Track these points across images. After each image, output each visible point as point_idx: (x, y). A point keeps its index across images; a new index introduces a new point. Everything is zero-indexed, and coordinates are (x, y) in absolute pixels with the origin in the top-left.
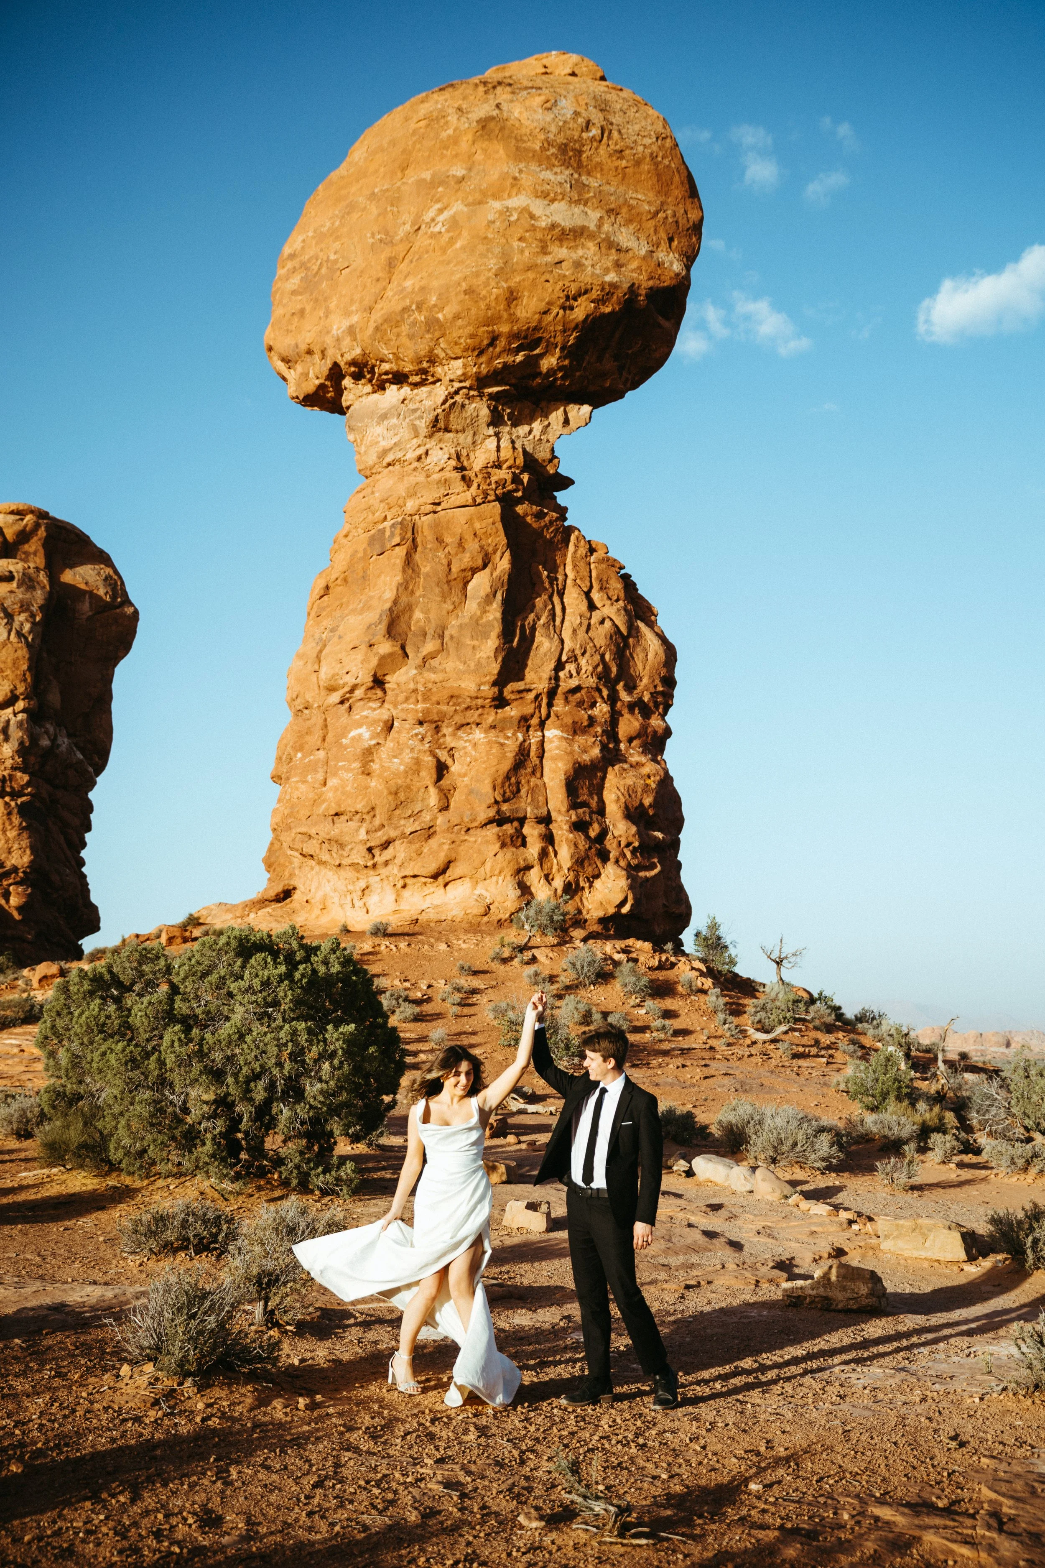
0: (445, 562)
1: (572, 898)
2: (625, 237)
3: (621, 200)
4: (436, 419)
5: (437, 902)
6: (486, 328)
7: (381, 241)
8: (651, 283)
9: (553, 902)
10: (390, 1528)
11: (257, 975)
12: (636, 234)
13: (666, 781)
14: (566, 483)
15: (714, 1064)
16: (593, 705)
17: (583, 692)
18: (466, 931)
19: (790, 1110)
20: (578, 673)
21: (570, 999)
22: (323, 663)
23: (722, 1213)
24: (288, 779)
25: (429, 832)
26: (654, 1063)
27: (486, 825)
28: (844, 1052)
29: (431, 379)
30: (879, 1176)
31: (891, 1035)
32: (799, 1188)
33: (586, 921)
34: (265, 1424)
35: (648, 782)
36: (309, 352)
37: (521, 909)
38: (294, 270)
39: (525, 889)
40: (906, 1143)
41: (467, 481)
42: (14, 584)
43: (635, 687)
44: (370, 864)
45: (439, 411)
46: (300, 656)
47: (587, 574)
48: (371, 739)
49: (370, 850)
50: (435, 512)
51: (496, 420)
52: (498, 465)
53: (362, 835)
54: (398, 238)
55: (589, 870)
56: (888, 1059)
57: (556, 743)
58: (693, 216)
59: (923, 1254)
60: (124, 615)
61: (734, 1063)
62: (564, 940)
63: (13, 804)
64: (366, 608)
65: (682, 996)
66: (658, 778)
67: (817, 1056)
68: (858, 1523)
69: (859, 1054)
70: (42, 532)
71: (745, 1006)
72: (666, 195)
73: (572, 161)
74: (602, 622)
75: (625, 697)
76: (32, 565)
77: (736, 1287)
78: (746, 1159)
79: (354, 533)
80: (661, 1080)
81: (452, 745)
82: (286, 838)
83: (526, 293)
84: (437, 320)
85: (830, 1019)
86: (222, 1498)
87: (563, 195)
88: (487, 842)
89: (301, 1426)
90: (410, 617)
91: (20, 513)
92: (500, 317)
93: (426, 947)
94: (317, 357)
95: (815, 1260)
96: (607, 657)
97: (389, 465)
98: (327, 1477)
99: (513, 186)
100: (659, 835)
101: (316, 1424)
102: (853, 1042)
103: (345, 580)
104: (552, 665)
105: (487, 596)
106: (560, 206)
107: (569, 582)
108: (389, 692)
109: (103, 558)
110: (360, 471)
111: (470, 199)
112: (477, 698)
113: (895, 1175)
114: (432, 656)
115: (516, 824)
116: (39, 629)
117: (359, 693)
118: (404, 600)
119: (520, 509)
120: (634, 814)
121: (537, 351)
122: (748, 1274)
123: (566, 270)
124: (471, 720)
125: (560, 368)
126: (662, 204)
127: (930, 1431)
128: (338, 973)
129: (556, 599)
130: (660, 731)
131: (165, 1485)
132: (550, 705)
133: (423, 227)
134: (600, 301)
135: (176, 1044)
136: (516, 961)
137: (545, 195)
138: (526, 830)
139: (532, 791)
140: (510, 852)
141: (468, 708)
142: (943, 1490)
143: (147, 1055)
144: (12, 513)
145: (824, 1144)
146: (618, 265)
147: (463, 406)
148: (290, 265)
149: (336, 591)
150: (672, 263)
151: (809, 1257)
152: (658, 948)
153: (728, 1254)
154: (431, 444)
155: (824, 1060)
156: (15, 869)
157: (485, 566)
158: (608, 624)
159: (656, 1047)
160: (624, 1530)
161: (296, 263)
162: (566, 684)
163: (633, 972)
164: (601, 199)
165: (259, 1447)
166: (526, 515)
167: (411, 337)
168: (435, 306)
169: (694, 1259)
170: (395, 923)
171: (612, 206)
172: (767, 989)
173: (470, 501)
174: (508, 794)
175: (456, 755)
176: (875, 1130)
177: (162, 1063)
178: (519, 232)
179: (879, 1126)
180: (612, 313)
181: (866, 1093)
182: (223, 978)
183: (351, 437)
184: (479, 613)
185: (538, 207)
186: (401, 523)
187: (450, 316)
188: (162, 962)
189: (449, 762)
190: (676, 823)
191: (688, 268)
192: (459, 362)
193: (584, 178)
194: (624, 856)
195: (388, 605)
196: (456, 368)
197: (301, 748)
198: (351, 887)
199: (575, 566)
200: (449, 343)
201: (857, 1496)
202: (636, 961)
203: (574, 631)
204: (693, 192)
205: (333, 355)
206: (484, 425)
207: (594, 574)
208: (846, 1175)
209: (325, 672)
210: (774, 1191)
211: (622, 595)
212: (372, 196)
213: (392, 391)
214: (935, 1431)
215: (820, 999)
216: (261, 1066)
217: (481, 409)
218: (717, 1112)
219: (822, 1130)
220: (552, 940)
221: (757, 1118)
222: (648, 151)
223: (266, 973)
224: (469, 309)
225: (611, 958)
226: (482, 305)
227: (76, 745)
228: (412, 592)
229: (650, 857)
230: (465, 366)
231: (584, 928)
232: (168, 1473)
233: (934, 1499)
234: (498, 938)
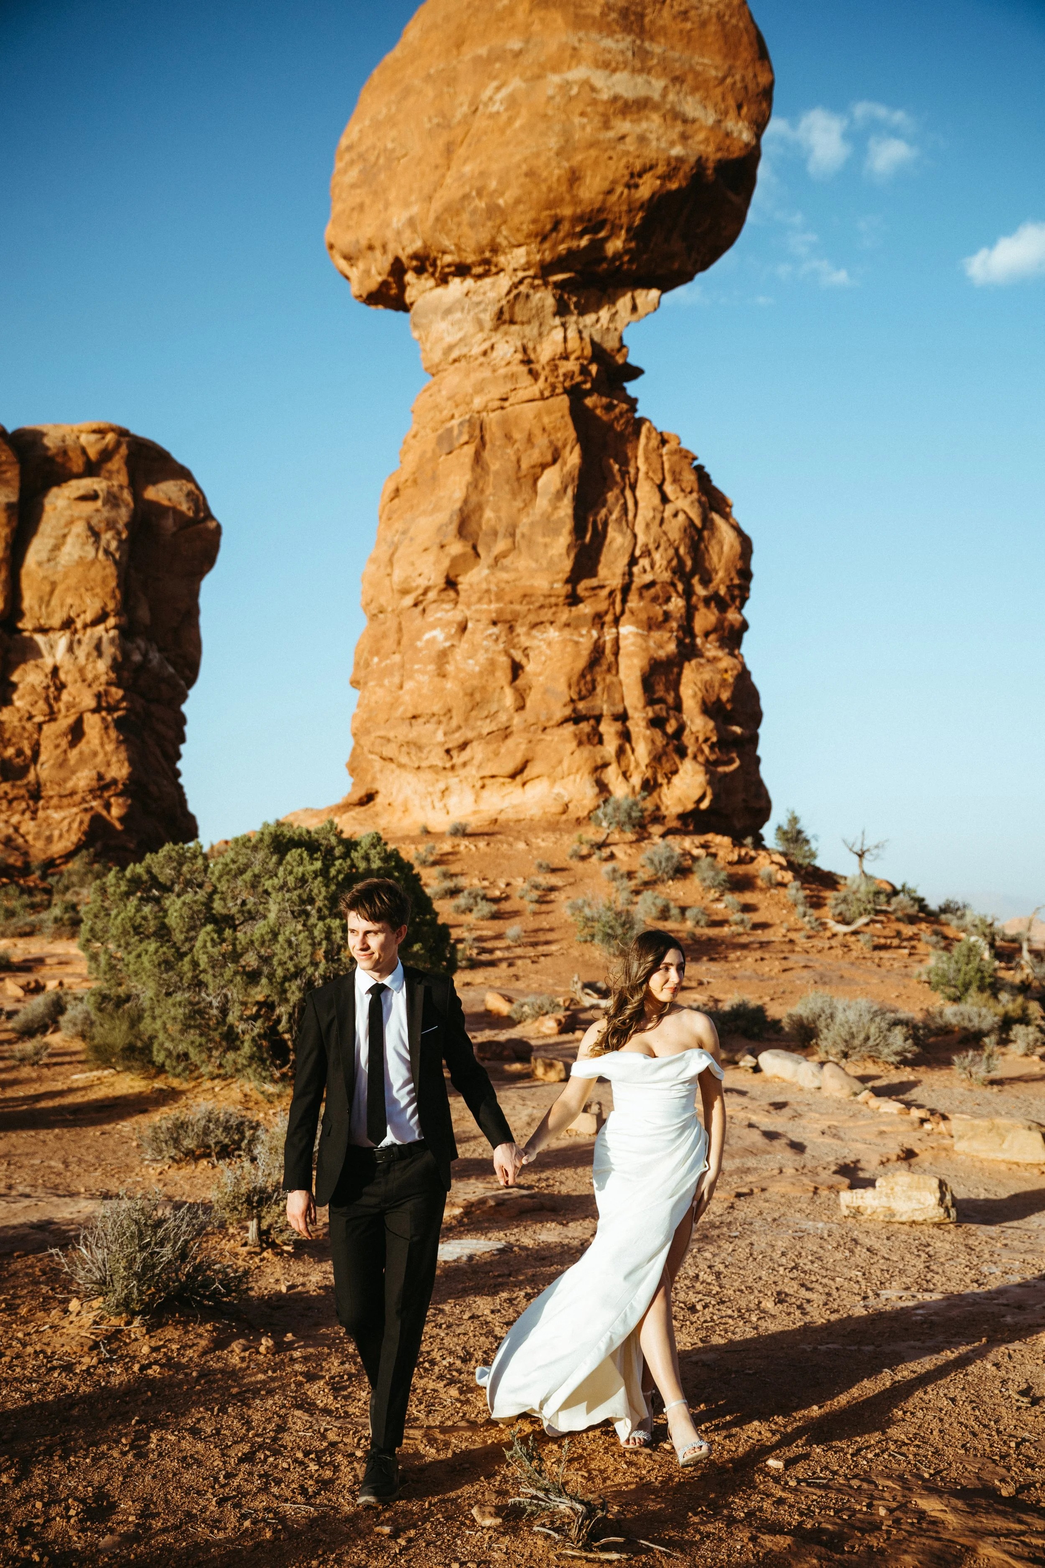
0: (514, 458)
1: (650, 794)
2: (691, 107)
3: (687, 66)
4: (501, 312)
5: (515, 802)
6: (547, 213)
7: (438, 125)
8: (719, 155)
9: (631, 799)
10: (313, 1522)
11: (291, 873)
12: (703, 103)
13: (744, 675)
14: (635, 373)
15: (793, 957)
16: (668, 600)
17: (658, 587)
18: (545, 830)
19: (863, 1003)
20: (652, 567)
21: (648, 895)
22: (396, 566)
23: (786, 1111)
24: (366, 683)
25: (506, 733)
26: (732, 956)
27: (562, 723)
28: (927, 943)
29: (494, 270)
30: (956, 1069)
31: (975, 926)
32: (870, 1084)
33: (664, 817)
34: (215, 1371)
35: (726, 676)
36: (371, 248)
37: (598, 807)
38: (352, 163)
39: (602, 787)
40: (987, 1034)
41: (534, 374)
42: (99, 503)
43: (710, 581)
44: (448, 765)
45: (504, 302)
46: (373, 560)
47: (659, 466)
48: (446, 639)
49: (448, 751)
50: (502, 408)
51: (562, 310)
52: (565, 357)
53: (440, 737)
54: (455, 121)
55: (667, 766)
56: (970, 950)
57: (631, 639)
58: (763, 80)
59: (1001, 1156)
60: (207, 530)
61: (814, 955)
62: (642, 835)
63: (109, 718)
64: (436, 509)
65: (761, 890)
66: (735, 672)
67: (899, 947)
68: (897, 1521)
69: (942, 944)
70: (123, 450)
71: (825, 898)
72: (735, 57)
73: (634, 26)
74: (675, 515)
75: (700, 591)
76: (115, 483)
77: (792, 1194)
78: (813, 1054)
79: (422, 433)
80: (738, 974)
81: (527, 644)
82: (366, 742)
83: (589, 173)
84: (498, 206)
85: (914, 910)
86: (125, 1477)
87: (626, 63)
88: (564, 741)
89: (255, 1374)
90: (481, 517)
91: (101, 432)
92: (562, 200)
93: (505, 846)
94: (378, 253)
95: (882, 1163)
96: (682, 551)
97: (455, 361)
98: (261, 1447)
99: (572, 57)
100: (737, 729)
101: (274, 1371)
102: (936, 933)
103: (415, 482)
104: (625, 560)
105: (558, 492)
106: (621, 77)
107: (641, 475)
108: (462, 593)
109: (184, 474)
110: (426, 369)
111: (529, 74)
112: (550, 596)
113: (974, 1070)
114: (504, 555)
115: (592, 722)
116: (125, 547)
117: (432, 595)
118: (474, 499)
119: (589, 402)
120: (711, 709)
121: (602, 234)
122: (806, 1180)
123: (630, 145)
124: (545, 619)
125: (626, 251)
126: (730, 68)
127: (997, 1382)
128: (379, 869)
129: (628, 493)
130: (737, 625)
131: (64, 1458)
132: (624, 601)
133: (481, 107)
134: (665, 178)
135: (209, 944)
136: (594, 859)
137: (606, 65)
138: (603, 728)
139: (608, 688)
140: (586, 750)
141: (542, 607)
142: (1009, 1469)
143: (181, 956)
144: (94, 431)
145: (898, 1039)
146: (684, 137)
147: (528, 296)
148: (347, 157)
149: (405, 493)
150: (741, 133)
151: (875, 1160)
152: (738, 842)
153: (787, 1157)
154: (496, 337)
155: (906, 951)
156: (114, 782)
157: (554, 461)
158: (681, 517)
159: (735, 940)
160: (590, 1541)
161: (353, 155)
162: (640, 579)
163: (712, 867)
164: (665, 66)
165: (195, 1404)
166: (595, 407)
167: (472, 226)
168: (495, 191)
169: (751, 1162)
170: (474, 823)
171: (677, 73)
172: (849, 882)
173: (538, 395)
174: (584, 692)
175: (531, 654)
176: (954, 1021)
177: (195, 964)
178: (579, 107)
179: (959, 1018)
180: (679, 190)
181: (948, 984)
182: (256, 876)
183: (416, 334)
184: (550, 510)
185: (599, 79)
186: (469, 421)
187: (511, 201)
188: (200, 861)
189: (524, 661)
190: (754, 717)
191: (758, 136)
192: (522, 250)
193: (647, 44)
194: (702, 751)
195: (458, 505)
196: (519, 256)
197: (376, 652)
198: (430, 789)
199: (647, 459)
200: (510, 229)
201: (901, 1478)
202: (714, 856)
203: (648, 525)
204: (762, 54)
205: (395, 249)
206: (550, 316)
207: (667, 466)
208: (922, 1069)
209: (398, 575)
210: (842, 1088)
211: (696, 487)
212: (428, 78)
213: (457, 286)
214: (1004, 1382)
215: (903, 890)
216: (296, 966)
217: (546, 298)
218: (793, 1005)
219: (897, 1023)
220: (630, 836)
221: (828, 1012)
222: (714, 11)
223: (301, 869)
224: (530, 193)
225: (690, 854)
226: (544, 188)
227: (168, 660)
228: (482, 491)
229: (729, 752)
230: (528, 254)
231: (663, 824)
232: (76, 1440)
233: (997, 1483)
234: (575, 835)
